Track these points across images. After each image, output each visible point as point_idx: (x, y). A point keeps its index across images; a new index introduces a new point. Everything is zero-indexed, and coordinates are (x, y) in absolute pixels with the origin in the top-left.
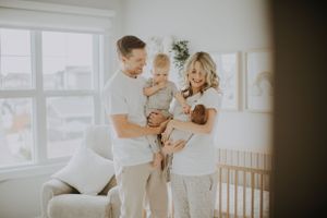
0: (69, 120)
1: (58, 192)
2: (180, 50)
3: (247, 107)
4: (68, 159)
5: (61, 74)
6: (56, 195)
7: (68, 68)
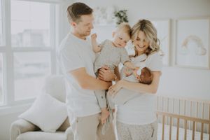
0: (26, 65)
1: (24, 131)
2: (121, 17)
3: (176, 64)
4: (32, 101)
5: (21, 35)
6: (22, 132)
7: (26, 31)
